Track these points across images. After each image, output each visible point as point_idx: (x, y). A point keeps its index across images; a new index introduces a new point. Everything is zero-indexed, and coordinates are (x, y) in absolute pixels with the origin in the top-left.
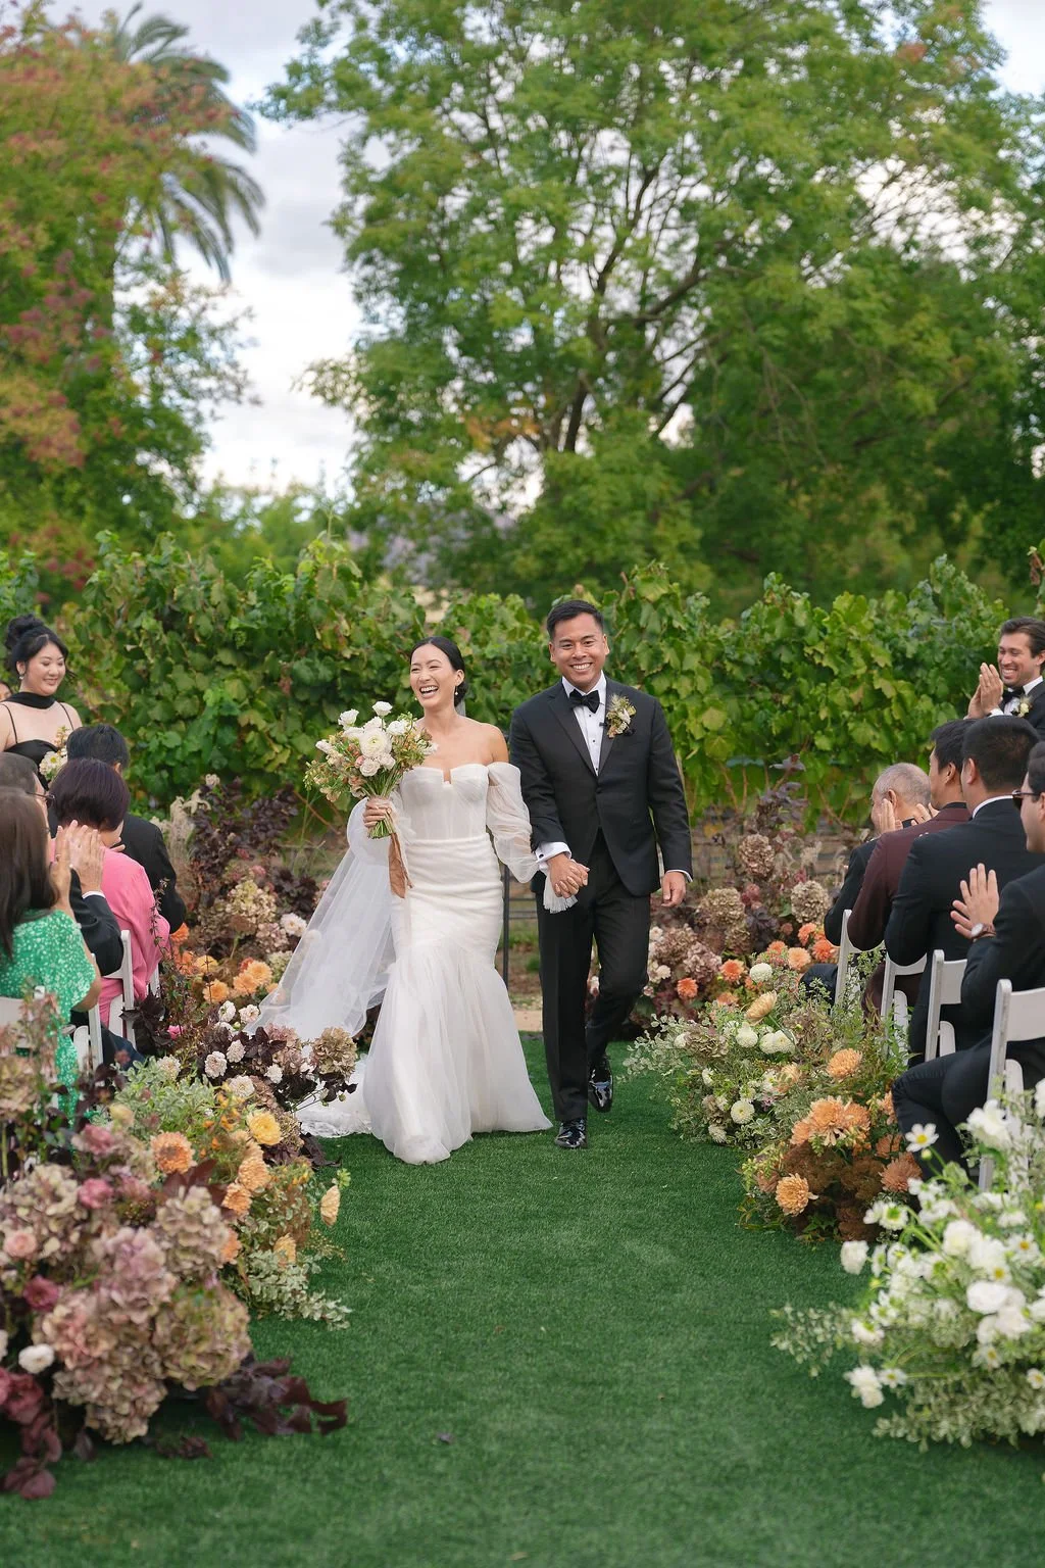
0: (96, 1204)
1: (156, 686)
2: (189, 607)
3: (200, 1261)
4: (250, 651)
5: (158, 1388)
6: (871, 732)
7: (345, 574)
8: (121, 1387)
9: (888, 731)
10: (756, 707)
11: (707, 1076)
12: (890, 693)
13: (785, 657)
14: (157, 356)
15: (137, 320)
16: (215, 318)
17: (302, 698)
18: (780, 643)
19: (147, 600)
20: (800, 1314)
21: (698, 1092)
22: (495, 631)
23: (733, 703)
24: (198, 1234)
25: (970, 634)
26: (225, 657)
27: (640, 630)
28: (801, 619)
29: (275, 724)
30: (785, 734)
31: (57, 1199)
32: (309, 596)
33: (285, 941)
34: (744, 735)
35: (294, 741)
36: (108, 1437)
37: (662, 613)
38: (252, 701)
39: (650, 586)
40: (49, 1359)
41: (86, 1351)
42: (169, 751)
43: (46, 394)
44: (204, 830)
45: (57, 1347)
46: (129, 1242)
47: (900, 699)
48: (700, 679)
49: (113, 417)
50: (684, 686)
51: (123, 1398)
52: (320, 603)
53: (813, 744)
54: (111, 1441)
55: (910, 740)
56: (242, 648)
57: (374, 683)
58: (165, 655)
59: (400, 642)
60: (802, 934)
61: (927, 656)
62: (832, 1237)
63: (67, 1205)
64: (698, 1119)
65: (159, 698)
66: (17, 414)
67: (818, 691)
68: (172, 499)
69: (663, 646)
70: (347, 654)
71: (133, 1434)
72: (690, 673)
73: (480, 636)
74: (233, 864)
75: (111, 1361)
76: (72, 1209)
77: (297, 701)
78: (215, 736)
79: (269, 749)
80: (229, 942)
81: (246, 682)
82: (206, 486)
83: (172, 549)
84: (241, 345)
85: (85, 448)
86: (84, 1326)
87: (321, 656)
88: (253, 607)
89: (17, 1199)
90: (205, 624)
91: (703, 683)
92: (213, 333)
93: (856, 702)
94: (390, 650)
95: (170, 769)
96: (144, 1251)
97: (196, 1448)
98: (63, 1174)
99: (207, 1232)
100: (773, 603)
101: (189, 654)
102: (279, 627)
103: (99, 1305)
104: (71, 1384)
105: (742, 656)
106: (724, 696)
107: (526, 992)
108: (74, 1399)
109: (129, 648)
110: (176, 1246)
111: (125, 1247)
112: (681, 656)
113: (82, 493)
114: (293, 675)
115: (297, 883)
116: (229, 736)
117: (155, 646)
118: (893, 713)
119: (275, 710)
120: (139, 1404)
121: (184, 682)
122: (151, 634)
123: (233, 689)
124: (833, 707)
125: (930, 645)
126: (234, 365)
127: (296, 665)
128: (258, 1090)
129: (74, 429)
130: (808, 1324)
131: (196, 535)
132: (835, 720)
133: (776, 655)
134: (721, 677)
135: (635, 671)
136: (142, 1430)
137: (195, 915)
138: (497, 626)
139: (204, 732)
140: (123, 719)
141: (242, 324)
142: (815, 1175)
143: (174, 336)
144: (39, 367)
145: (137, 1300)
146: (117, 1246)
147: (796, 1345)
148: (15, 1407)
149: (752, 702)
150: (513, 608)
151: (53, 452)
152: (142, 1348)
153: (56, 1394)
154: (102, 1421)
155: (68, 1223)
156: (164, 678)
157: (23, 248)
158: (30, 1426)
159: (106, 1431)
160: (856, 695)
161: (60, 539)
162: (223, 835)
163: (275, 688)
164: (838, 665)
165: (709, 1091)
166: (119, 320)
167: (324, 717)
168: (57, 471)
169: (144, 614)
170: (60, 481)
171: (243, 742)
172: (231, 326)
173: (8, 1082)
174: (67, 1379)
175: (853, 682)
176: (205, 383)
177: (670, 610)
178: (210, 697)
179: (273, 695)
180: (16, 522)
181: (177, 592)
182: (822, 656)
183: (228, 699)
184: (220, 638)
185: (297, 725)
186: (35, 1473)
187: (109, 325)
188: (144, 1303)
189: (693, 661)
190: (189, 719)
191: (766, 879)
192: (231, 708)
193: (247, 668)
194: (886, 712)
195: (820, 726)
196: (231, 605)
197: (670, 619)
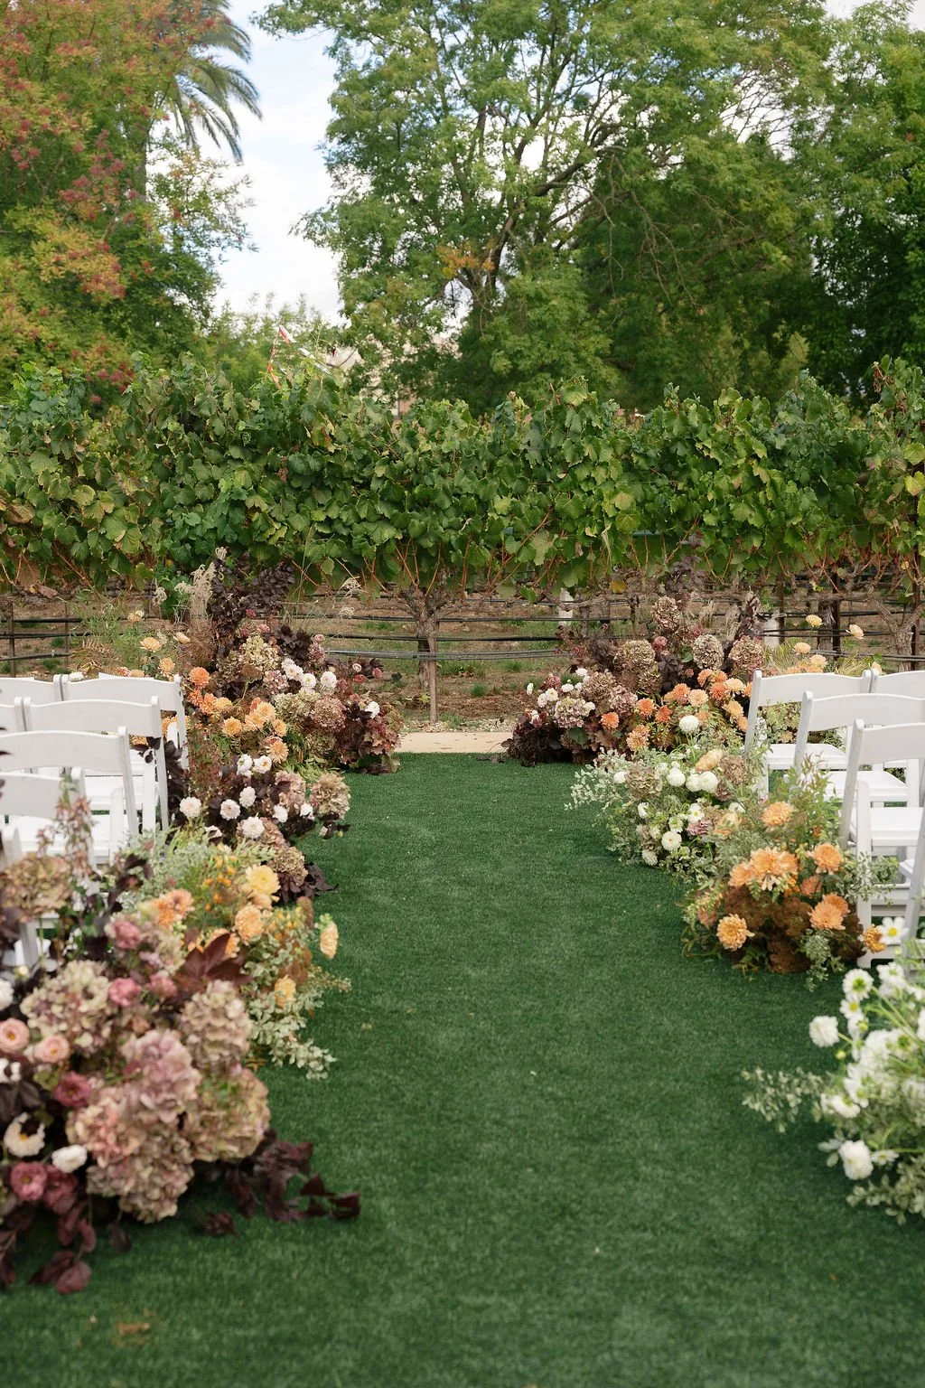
0: (125, 1003)
1: (180, 476)
2: (205, 412)
3: (226, 1053)
4: (255, 447)
5: (186, 1171)
6: (748, 512)
7: (330, 385)
8: (152, 1175)
9: (762, 510)
10: (656, 491)
11: (642, 810)
12: (765, 479)
13: (681, 450)
14: (178, 213)
15: (162, 187)
16: (221, 184)
17: (295, 484)
18: (676, 440)
19: (171, 407)
20: (770, 1077)
21: (632, 821)
22: (448, 432)
23: (638, 488)
24: (224, 1028)
25: (829, 432)
26: (235, 452)
27: (565, 430)
28: (694, 420)
29: (275, 507)
30: (680, 513)
31: (89, 996)
32: (301, 403)
33: (286, 685)
34: (647, 513)
35: (289, 519)
36: (140, 1218)
37: (583, 416)
38: (256, 487)
39: (573, 394)
40: (82, 1159)
41: (117, 1150)
42: (191, 528)
43: (94, 242)
44: (219, 594)
45: (90, 1147)
46: (156, 1045)
47: (773, 483)
48: (612, 469)
49: (145, 260)
50: (600, 475)
51: (153, 1184)
52: (310, 408)
53: (702, 521)
54: (142, 1221)
55: (780, 517)
56: (248, 446)
57: (352, 473)
58: (187, 451)
59: (374, 440)
60: (701, 677)
61: (794, 450)
62: (764, 967)
63: (98, 1003)
64: (633, 844)
65: (182, 486)
66: (73, 258)
67: (707, 477)
68: (192, 323)
69: (583, 442)
70: (332, 449)
71: (163, 1214)
72: (604, 464)
73: (436, 435)
74: (244, 622)
75: (141, 1153)
76: (104, 1006)
77: (292, 487)
78: (228, 516)
79: (271, 526)
80: (241, 685)
81: (252, 472)
82: (217, 313)
83: (193, 364)
84: (241, 205)
85: (125, 283)
86: (115, 1127)
87: (311, 451)
88: (256, 412)
89: (52, 996)
90: (219, 426)
91: (614, 472)
92: (219, 197)
93: (736, 486)
94: (366, 446)
95: (192, 543)
96: (171, 1053)
97: (223, 1225)
98: (95, 971)
99: (232, 1025)
100: (671, 408)
101: (206, 450)
102: (277, 428)
103: (129, 1107)
104: (104, 1180)
105: (646, 451)
106: (631, 482)
107: (474, 715)
108: (107, 1191)
109: (158, 446)
110: (204, 1040)
111: (154, 1050)
112: (598, 451)
113: (124, 319)
114: (289, 466)
115: (295, 637)
116: (239, 516)
117: (179, 445)
118: (766, 495)
119: (275, 495)
120: (168, 1190)
121: (202, 472)
122: (176, 434)
123: (241, 478)
124: (718, 491)
125: (796, 441)
126: (237, 221)
127: (291, 458)
128: (268, 830)
129: (116, 269)
130: (776, 1085)
131: (210, 352)
132: (719, 502)
133: (673, 449)
134: (629, 467)
135: (562, 463)
136: (172, 1210)
137: (214, 664)
138: (450, 427)
139: (219, 513)
140: (154, 502)
141: (241, 188)
142: (752, 915)
143: (190, 199)
144: (88, 223)
145: (166, 1101)
146: (146, 1048)
147: (766, 1105)
148: (53, 1197)
149: (653, 487)
150: (460, 411)
151: (102, 287)
152: (171, 1136)
153: (90, 1189)
154: (134, 1206)
155: (100, 1019)
156: (187, 470)
157: (73, 130)
158: (65, 1217)
159: (139, 1212)
160: (737, 481)
161: (108, 355)
162: (236, 598)
163: (276, 478)
164: (722, 457)
165: (642, 821)
166: (149, 187)
167: (314, 501)
168: (105, 301)
169: (169, 419)
170: (107, 309)
171: (250, 521)
172: (234, 190)
173: (44, 881)
174: (100, 1176)
175: (735, 471)
176: (214, 235)
177: (589, 414)
178: (223, 485)
179: (273, 483)
180: (75, 342)
181: (197, 399)
182: (709, 451)
183: (238, 487)
184: (231, 437)
185: (293, 508)
186: (72, 1265)
187: (142, 191)
188: (172, 1104)
189: (607, 455)
190: (208, 502)
191: (672, 632)
192: (240, 494)
193: (252, 461)
194: (761, 494)
195: (707, 506)
196: (239, 410)
197: (590, 421)
